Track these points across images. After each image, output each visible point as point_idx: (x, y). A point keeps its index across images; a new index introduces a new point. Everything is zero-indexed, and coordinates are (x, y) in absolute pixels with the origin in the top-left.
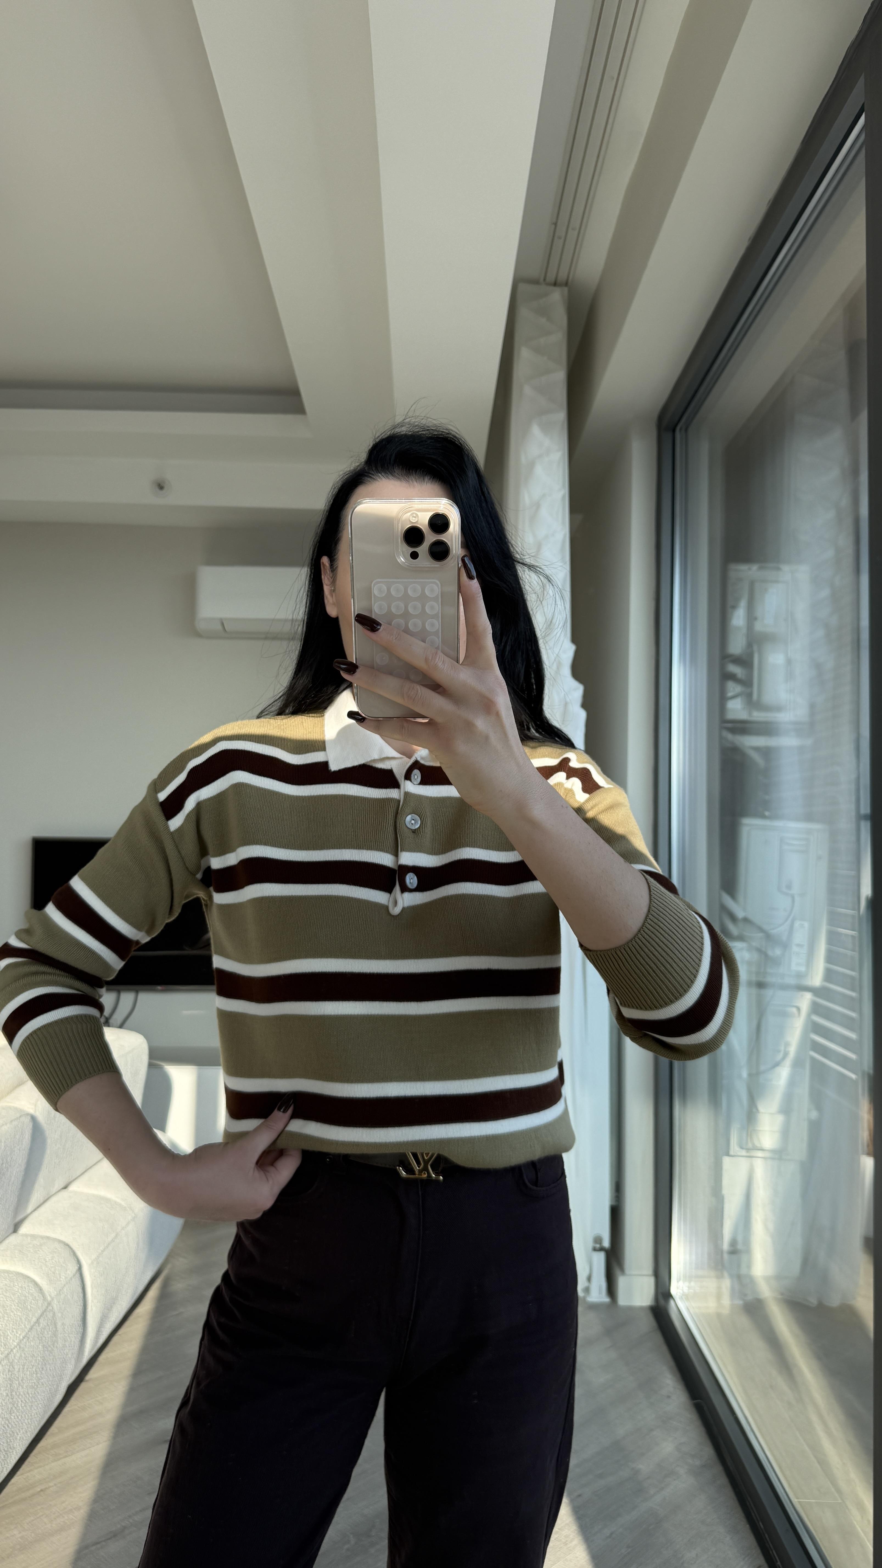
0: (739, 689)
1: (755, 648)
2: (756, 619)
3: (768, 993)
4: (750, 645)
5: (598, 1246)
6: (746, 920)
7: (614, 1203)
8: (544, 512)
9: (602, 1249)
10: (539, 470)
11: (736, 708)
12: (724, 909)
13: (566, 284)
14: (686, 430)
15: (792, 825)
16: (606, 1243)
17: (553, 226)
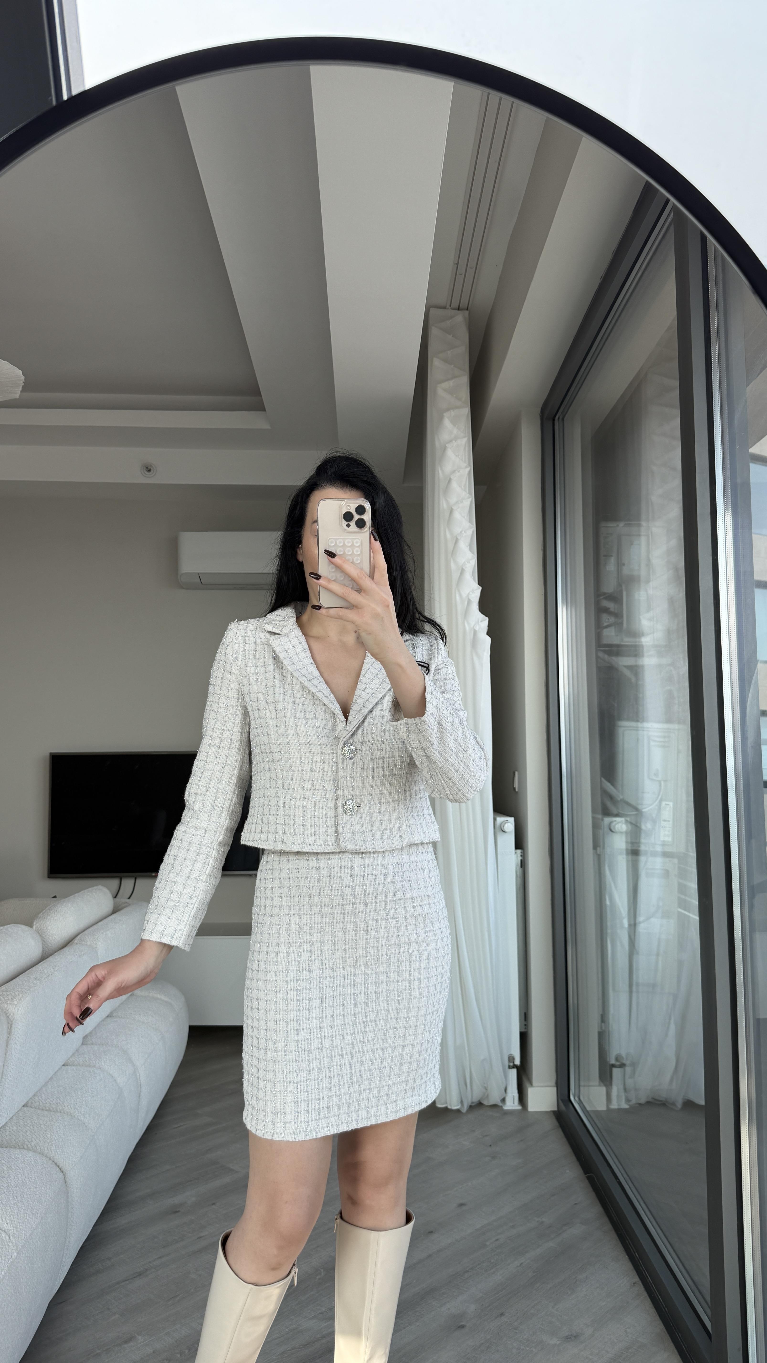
0: (612, 620)
1: (624, 588)
2: (624, 565)
3: (642, 859)
4: (620, 585)
5: (512, 1064)
6: (622, 800)
7: (523, 1030)
8: (454, 485)
9: (515, 1066)
10: (450, 453)
11: (610, 635)
12: (605, 793)
13: (467, 309)
14: (563, 419)
15: (656, 725)
16: (518, 1062)
17: (456, 265)
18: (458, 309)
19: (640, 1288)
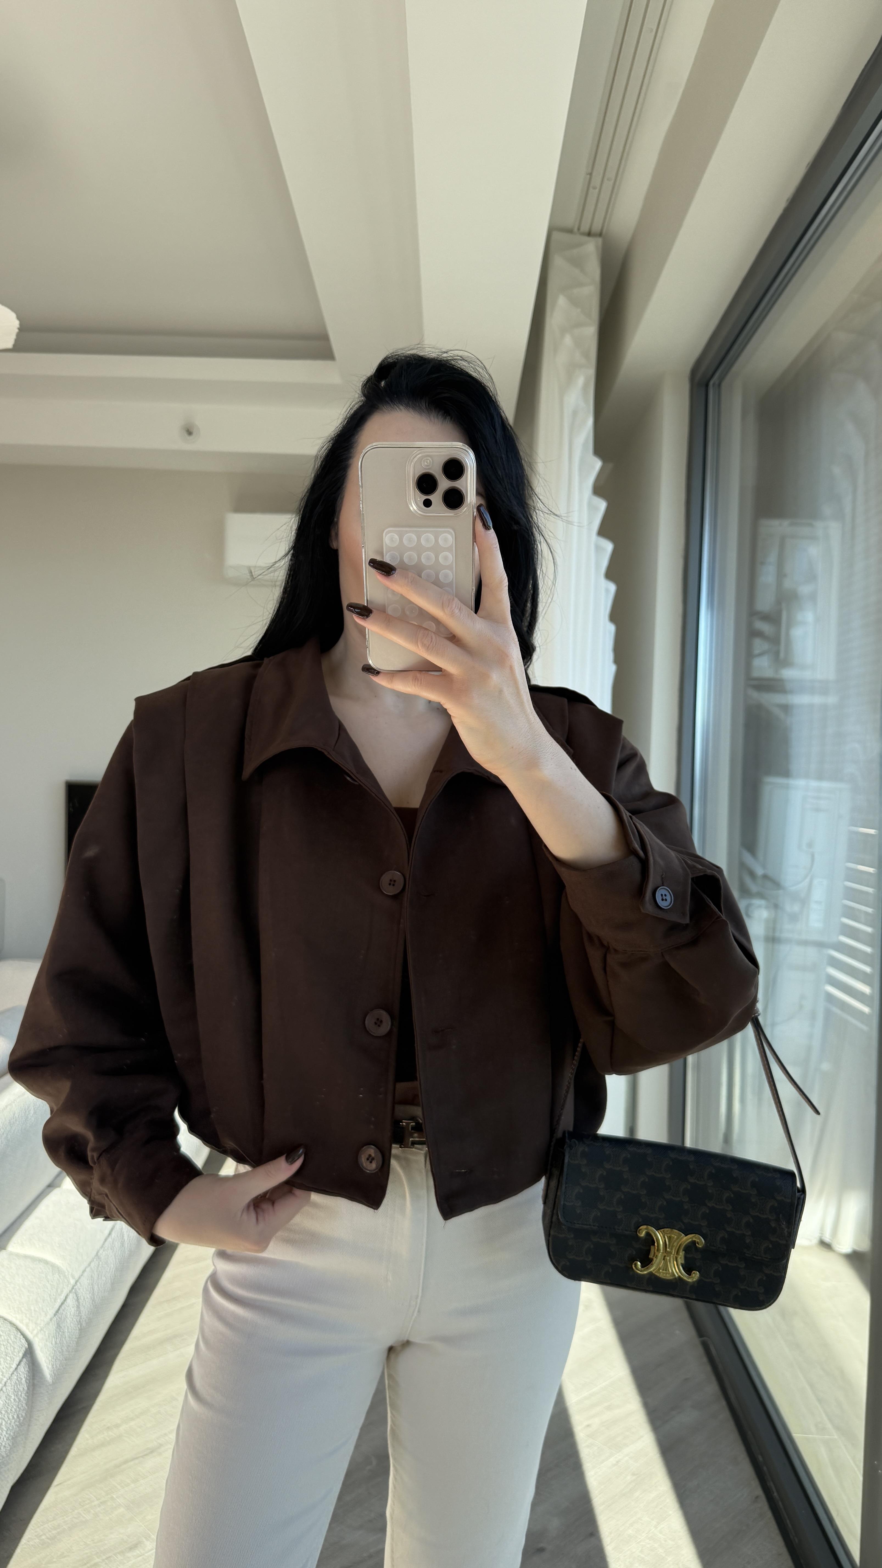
0: (766, 646)
1: (784, 606)
2: (786, 575)
3: (783, 948)
4: (779, 603)
6: (763, 875)
11: (763, 666)
12: (744, 866)
13: (600, 235)
14: (719, 385)
15: (813, 783)
17: (588, 176)
18: (589, 234)
19: (763, 1505)
